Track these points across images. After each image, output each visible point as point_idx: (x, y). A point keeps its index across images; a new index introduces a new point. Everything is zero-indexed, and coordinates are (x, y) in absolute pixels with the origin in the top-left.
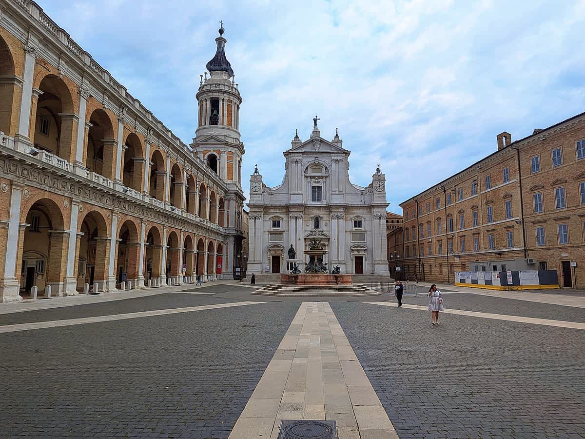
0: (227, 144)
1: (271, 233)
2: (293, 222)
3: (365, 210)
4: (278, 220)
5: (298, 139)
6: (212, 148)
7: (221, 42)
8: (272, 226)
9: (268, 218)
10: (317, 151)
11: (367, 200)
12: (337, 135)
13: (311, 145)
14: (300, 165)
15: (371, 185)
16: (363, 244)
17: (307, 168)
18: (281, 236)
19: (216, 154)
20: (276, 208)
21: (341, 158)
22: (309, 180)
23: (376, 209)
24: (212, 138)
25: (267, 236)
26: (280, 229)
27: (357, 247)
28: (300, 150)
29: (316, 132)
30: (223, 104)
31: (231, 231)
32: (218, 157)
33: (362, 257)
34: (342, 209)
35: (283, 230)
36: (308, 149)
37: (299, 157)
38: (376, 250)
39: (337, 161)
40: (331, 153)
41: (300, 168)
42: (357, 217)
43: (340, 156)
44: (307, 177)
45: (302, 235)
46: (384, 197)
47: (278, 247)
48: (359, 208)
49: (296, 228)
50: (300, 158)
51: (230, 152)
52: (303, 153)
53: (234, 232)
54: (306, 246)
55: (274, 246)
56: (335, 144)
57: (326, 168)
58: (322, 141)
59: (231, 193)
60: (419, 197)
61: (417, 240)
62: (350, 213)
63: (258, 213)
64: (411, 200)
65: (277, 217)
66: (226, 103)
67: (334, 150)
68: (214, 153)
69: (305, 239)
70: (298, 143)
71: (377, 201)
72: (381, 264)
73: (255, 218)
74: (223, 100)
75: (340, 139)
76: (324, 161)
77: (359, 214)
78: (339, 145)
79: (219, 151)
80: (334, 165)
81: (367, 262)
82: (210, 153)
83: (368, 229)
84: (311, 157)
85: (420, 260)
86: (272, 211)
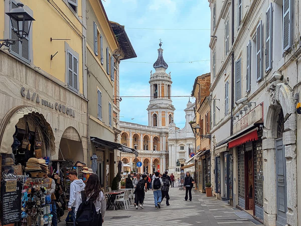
0: (160, 108)
1: (180, 153)
2: (188, 147)
4: (183, 146)
5: (190, 103)
6: (154, 111)
7: (160, 51)
8: (180, 149)
9: (178, 145)
14: (191, 117)
18: (184, 154)
19: (156, 114)
24: (154, 105)
25: (178, 154)
26: (183, 151)
28: (190, 109)
30: (159, 86)
31: (163, 152)
32: (157, 115)
35: (185, 151)
50: (191, 113)
51: (162, 112)
52: (192, 110)
53: (165, 153)
55: (181, 159)
59: (163, 133)
63: (172, 143)
66: (160, 86)
68: (155, 113)
70: (190, 105)
74: (159, 84)
79: (157, 112)
82: (154, 113)
86: (180, 141)
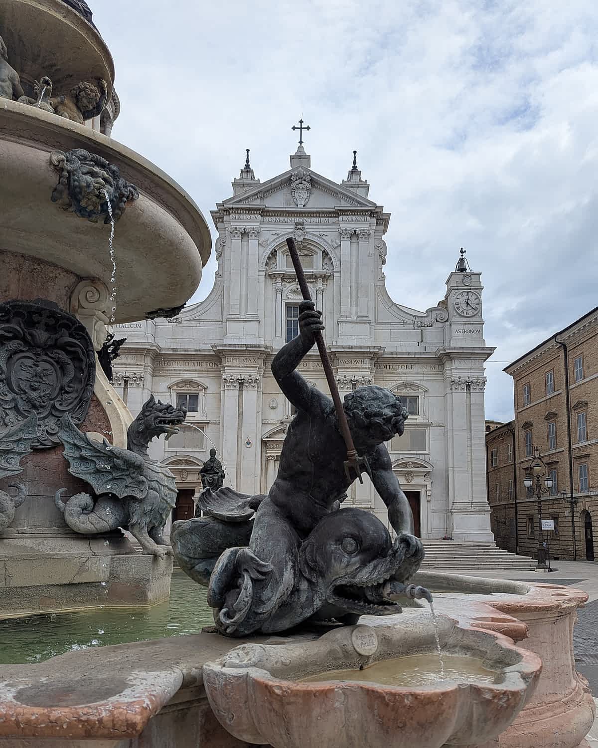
2: (231, 395)
3: (427, 369)
4: (193, 390)
5: (250, 175)
10: (300, 208)
11: (433, 342)
12: (355, 167)
13: (285, 191)
14: (253, 243)
15: (443, 304)
16: (421, 457)
17: (274, 253)
18: (199, 434)
20: (187, 357)
21: (366, 227)
22: (279, 284)
23: (456, 364)
26: (197, 417)
27: (406, 464)
28: (256, 203)
29: (301, 158)
33: (418, 493)
34: (366, 363)
35: (204, 419)
36: (276, 202)
37: (252, 222)
38: (456, 475)
39: (354, 235)
40: (337, 213)
41: (255, 251)
42: (406, 385)
43: (361, 222)
44: (272, 277)
45: (254, 432)
46: (480, 332)
47: (188, 462)
48: (410, 361)
49: (240, 415)
50: (256, 225)
52: (264, 213)
54: (268, 461)
55: (179, 462)
56: (351, 189)
57: (325, 254)
58: (315, 183)
60: (570, 333)
61: (565, 448)
62: (388, 377)
63: (135, 369)
64: (549, 345)
65: (190, 382)
67: (344, 205)
69: (264, 443)
70: (249, 185)
71: (459, 341)
72: (471, 512)
73: (126, 382)
75: (363, 179)
76: (320, 236)
77: (410, 379)
78: (360, 192)
80: (346, 244)
81: (434, 505)
83: (434, 418)
84: (285, 222)
85: (573, 502)
86: (176, 366)
